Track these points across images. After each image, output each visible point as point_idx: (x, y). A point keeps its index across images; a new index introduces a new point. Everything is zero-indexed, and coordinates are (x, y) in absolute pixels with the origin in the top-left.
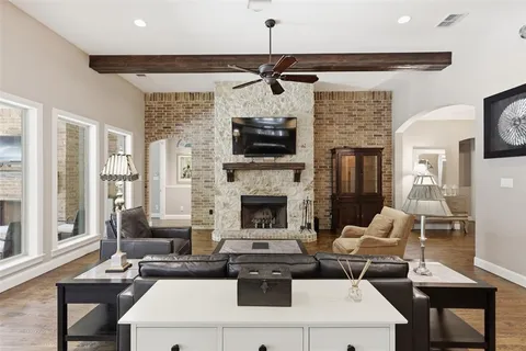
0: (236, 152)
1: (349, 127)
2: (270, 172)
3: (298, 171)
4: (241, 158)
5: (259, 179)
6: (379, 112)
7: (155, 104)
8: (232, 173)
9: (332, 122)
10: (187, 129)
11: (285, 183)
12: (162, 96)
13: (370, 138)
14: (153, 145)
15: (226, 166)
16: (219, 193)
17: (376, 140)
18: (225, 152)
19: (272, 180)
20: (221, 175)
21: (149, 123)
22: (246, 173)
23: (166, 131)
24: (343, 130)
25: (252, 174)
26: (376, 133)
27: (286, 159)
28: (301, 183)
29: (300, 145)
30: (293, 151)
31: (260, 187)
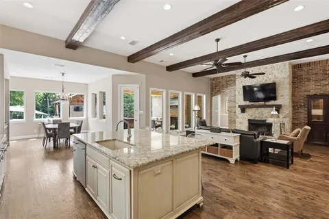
0: (245, 100)
1: (322, 82)
2: (263, 109)
3: (278, 108)
4: (248, 103)
5: (257, 112)
7: (214, 82)
8: (243, 109)
9: (309, 80)
10: (227, 91)
12: (217, 78)
14: (214, 98)
15: (239, 106)
16: (238, 118)
18: (240, 100)
19: (264, 112)
20: (238, 110)
21: (212, 90)
22: (250, 109)
23: (219, 92)
24: (319, 84)
25: (254, 110)
27: (272, 103)
29: (280, 95)
30: (275, 98)
31: (257, 115)
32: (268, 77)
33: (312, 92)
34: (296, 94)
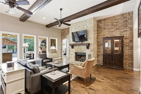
1: (111, 30)
2: (81, 46)
4: (74, 43)
5: (79, 48)
6: (126, 21)
7: (63, 31)
9: (105, 29)
11: (85, 49)
12: (64, 29)
13: (121, 32)
16: (70, 51)
17: (125, 33)
19: (82, 48)
22: (76, 46)
23: (64, 37)
24: (109, 31)
25: (77, 47)
26: (124, 30)
27: (86, 42)
28: (89, 49)
29: (89, 37)
30: (86, 40)
31: (79, 50)
32: (84, 27)
33: (106, 36)
34: (99, 37)
